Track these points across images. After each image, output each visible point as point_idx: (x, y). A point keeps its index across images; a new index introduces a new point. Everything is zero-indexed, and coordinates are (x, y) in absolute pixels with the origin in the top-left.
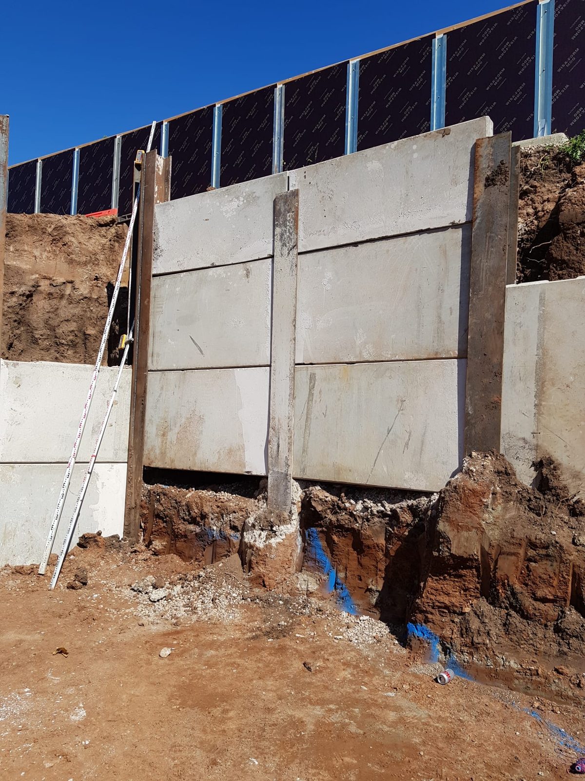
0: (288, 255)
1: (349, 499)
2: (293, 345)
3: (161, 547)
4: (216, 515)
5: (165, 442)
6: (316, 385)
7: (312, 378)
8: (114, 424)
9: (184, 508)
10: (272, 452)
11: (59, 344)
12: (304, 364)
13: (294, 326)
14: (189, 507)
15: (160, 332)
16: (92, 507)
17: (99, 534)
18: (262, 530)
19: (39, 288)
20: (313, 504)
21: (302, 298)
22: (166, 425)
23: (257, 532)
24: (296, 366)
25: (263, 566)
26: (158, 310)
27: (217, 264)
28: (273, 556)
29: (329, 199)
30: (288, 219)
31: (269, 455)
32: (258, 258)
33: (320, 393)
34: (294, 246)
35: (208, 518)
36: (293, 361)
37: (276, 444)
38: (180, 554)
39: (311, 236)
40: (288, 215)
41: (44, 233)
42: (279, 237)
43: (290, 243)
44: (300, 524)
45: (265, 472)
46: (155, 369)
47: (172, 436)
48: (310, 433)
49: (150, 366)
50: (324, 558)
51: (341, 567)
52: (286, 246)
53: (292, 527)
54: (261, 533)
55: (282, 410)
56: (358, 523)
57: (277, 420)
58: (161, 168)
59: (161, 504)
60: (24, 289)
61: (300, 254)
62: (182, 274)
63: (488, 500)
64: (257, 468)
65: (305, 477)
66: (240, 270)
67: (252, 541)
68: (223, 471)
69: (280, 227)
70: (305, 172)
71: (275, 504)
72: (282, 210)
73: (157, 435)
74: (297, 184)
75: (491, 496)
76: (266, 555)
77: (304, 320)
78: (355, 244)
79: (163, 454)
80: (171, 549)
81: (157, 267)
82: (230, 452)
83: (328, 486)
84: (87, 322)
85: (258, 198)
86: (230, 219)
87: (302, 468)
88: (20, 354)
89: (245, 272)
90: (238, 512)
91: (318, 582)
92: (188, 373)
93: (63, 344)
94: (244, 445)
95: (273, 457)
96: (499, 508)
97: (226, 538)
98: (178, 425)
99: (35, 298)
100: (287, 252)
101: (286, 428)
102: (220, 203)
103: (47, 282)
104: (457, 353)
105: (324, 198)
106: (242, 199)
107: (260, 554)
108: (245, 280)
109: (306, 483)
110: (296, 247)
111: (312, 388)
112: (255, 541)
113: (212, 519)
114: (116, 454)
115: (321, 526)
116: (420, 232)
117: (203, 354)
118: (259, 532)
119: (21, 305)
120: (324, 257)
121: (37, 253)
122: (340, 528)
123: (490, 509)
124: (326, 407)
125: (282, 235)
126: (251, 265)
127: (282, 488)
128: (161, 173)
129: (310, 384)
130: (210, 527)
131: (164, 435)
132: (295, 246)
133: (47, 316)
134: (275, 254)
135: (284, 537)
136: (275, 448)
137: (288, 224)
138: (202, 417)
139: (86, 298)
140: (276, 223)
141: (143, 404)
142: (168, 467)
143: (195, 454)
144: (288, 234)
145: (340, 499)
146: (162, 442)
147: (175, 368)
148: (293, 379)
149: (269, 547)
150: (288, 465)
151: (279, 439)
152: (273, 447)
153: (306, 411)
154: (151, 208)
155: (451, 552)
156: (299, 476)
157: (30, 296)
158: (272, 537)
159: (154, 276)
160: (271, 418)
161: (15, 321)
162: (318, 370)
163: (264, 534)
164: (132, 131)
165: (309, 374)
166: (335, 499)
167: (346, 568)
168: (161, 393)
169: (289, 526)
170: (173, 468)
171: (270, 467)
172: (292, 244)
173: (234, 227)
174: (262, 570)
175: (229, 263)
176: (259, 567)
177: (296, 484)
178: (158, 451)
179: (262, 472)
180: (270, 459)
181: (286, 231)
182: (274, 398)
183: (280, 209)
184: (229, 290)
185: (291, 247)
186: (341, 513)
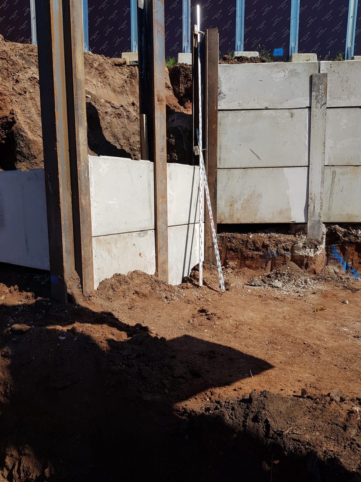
0: (321, 108)
1: (353, 229)
2: (323, 156)
3: (235, 265)
4: (274, 245)
5: (232, 209)
6: (336, 177)
7: (334, 173)
9: (251, 243)
10: (310, 211)
11: (133, 150)
12: (328, 166)
13: (325, 146)
14: (254, 242)
15: (226, 145)
16: (195, 248)
18: (311, 248)
20: (338, 233)
21: (328, 132)
22: (233, 200)
23: (308, 250)
24: (325, 167)
25: (314, 265)
26: (223, 132)
27: (270, 108)
28: (318, 260)
29: (346, 82)
30: (321, 88)
31: (309, 212)
32: (299, 107)
33: (339, 180)
34: (325, 104)
35: (269, 247)
36: (323, 164)
37: (313, 206)
38: (249, 267)
39: (334, 99)
40: (321, 86)
42: (314, 98)
43: (322, 102)
44: (326, 244)
45: (304, 221)
46: (223, 167)
47: (238, 206)
48: (333, 200)
49: (218, 166)
50: (339, 257)
51: (349, 260)
52: (319, 103)
53: (323, 246)
54: (311, 250)
55: (315, 189)
56: (359, 239)
57: (313, 194)
59: (233, 243)
61: (327, 108)
62: (242, 112)
64: (301, 219)
65: (330, 221)
66: (287, 113)
67: (306, 254)
68: (276, 222)
69: (316, 92)
70: (331, 65)
71: (312, 236)
72: (317, 83)
73: (226, 206)
74: (325, 70)
76: (316, 260)
77: (329, 143)
79: (231, 216)
80: (242, 265)
81: (221, 105)
82: (281, 212)
83: (341, 224)
85: (299, 73)
86: (278, 83)
87: (328, 217)
89: (290, 114)
90: (287, 242)
91: (339, 268)
92: (249, 170)
93: (135, 150)
94: (290, 208)
95: (311, 213)
97: (281, 255)
98: (242, 200)
100: (320, 106)
101: (319, 198)
102: (271, 72)
103: (109, 105)
105: (343, 80)
106: (287, 72)
107: (313, 259)
108: (290, 119)
109: (327, 224)
110: (326, 104)
111: (333, 178)
112: (308, 254)
113: (271, 247)
115: (339, 243)
117: (260, 159)
118: (309, 250)
120: (342, 111)
122: (350, 243)
124: (343, 187)
125: (316, 97)
126: (294, 111)
127: (316, 228)
129: (332, 176)
130: (271, 251)
131: (231, 205)
132: (325, 103)
133: (122, 130)
134: (312, 106)
135: (322, 250)
136: (313, 208)
137: (321, 91)
138: (260, 194)
139: (137, 118)
140: (312, 89)
141: (215, 188)
142: (235, 223)
143: (256, 214)
144: (321, 97)
145: (348, 229)
146: (231, 209)
147: (239, 167)
148: (323, 173)
149: (316, 256)
150: (320, 217)
151: (314, 204)
152: (311, 208)
153: (330, 189)
154: (215, 66)
156: (326, 221)
158: (317, 251)
159: (219, 110)
160: (309, 193)
162: (338, 170)
163: (312, 250)
165: (332, 171)
166: (346, 230)
167: (352, 260)
168: (228, 182)
170: (239, 223)
171: (309, 218)
172: (323, 102)
173: (282, 87)
174: (314, 267)
175: (278, 108)
176: (312, 265)
177: (324, 225)
178: (227, 215)
180: (309, 214)
181: (319, 95)
182: (311, 183)
183: (315, 82)
184: (278, 124)
185: (322, 104)
186: (350, 236)
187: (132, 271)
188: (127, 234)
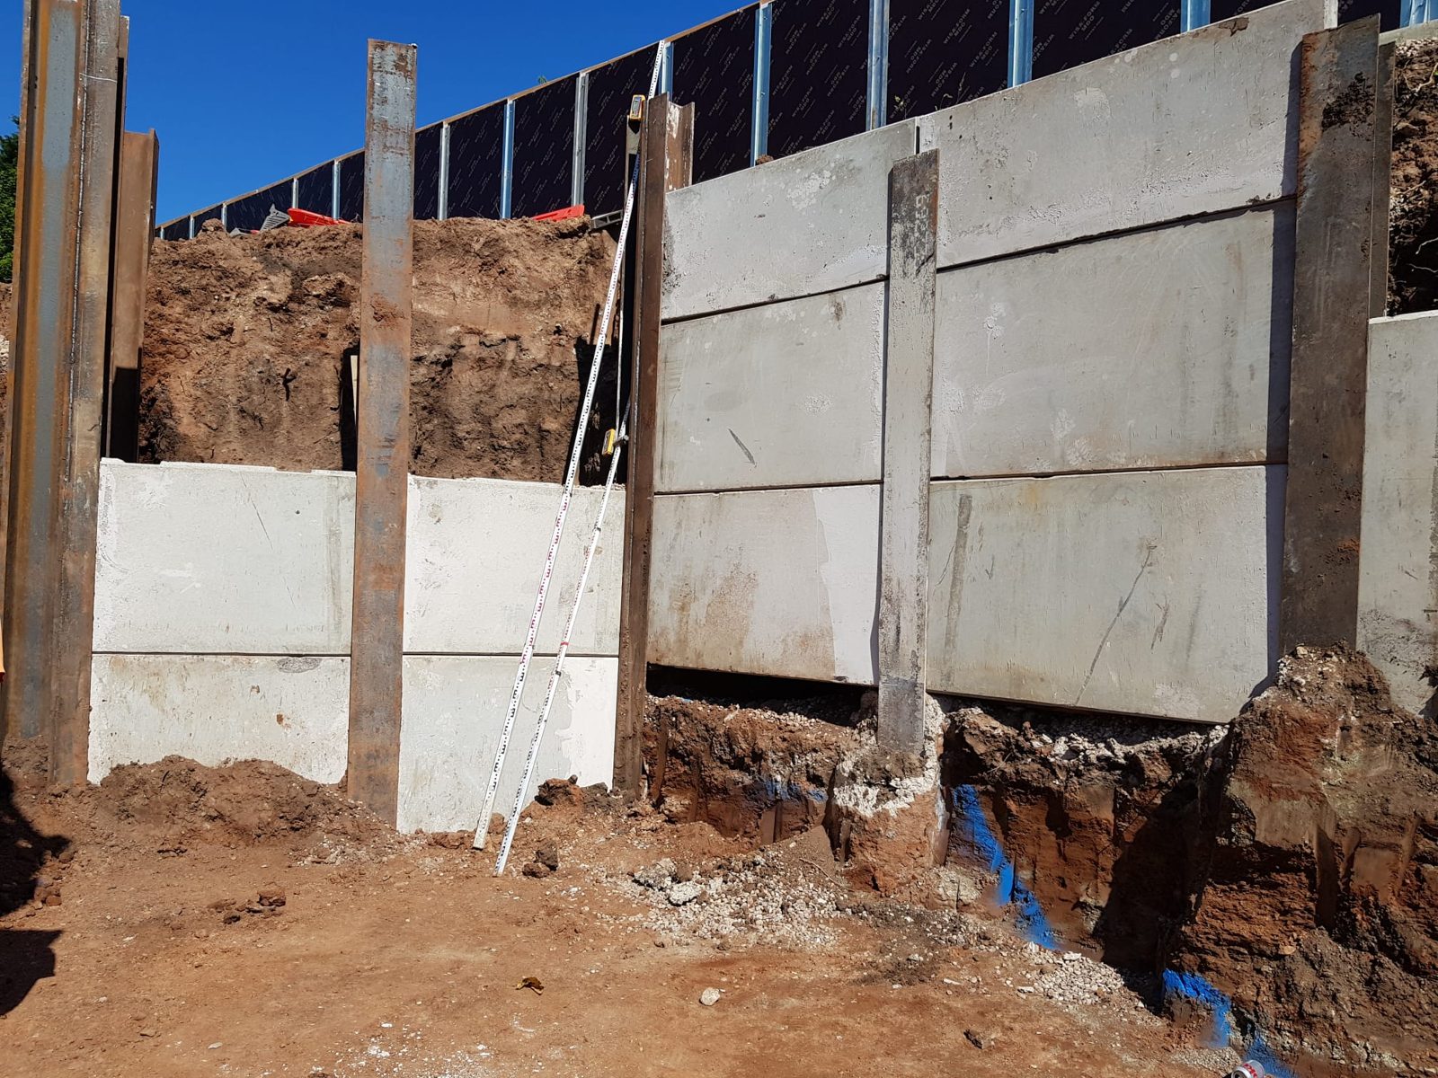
0: (917, 274)
1: (1039, 733)
2: (926, 443)
3: (680, 809)
4: (781, 754)
5: (685, 620)
6: (972, 518)
7: (965, 504)
8: (596, 588)
9: (722, 740)
10: (886, 643)
11: (497, 447)
12: (947, 478)
13: (929, 407)
14: (730, 738)
15: (676, 423)
16: (558, 732)
17: (573, 780)
18: (870, 784)
19: (462, 350)
20: (969, 740)
21: (947, 353)
22: (686, 590)
23: (860, 789)
24: (932, 483)
25: (873, 851)
26: (672, 384)
27: (780, 297)
28: (890, 834)
29: (999, 166)
30: (918, 205)
31: (881, 647)
32: (858, 282)
33: (979, 532)
34: (930, 257)
35: (766, 760)
36: (926, 473)
37: (894, 627)
38: (715, 822)
39: (963, 235)
40: (918, 198)
41: (468, 252)
42: (899, 242)
43: (922, 252)
44: (941, 778)
45: (872, 680)
46: (667, 490)
47: (698, 610)
48: (960, 609)
49: (658, 485)
50: (989, 842)
51: (1023, 860)
52: (913, 257)
53: (927, 782)
54: (867, 791)
55: (904, 565)
56: (1058, 778)
57: (894, 583)
58: (675, 125)
59: (680, 732)
60: (437, 352)
61: (940, 270)
62: (715, 318)
63: (1333, 740)
64: (858, 672)
65: (951, 690)
66: (825, 306)
67: (850, 805)
68: (792, 675)
69: (903, 222)
70: (951, 117)
71: (892, 739)
72: (906, 190)
73: (671, 608)
74: (934, 140)
75: (1338, 733)
76: (879, 831)
77: (948, 395)
78: (1052, 248)
79: (683, 642)
80: (699, 812)
81: (670, 306)
82: (805, 641)
83: (995, 707)
84: (545, 409)
85: (859, 170)
86: (804, 213)
87: (945, 673)
88: (433, 466)
89: (833, 309)
90: (821, 751)
91: (979, 886)
92: (726, 497)
93: (504, 448)
94: (831, 628)
95: (888, 651)
96: (1356, 757)
97: (799, 796)
98: (709, 591)
99: (456, 367)
100: (916, 268)
101: (914, 599)
102: (786, 184)
103: (475, 339)
104: (1265, 454)
105: (989, 162)
106: (827, 174)
107: (867, 827)
108: (832, 323)
109: (951, 702)
110: (932, 258)
111: (963, 523)
112: (857, 804)
113: (773, 762)
114: (599, 642)
115: (983, 782)
116: (1186, 220)
117: (753, 462)
118: (864, 788)
119: (433, 379)
120: (989, 274)
121: (457, 289)
122: (1023, 787)
123: (1337, 759)
124: (993, 559)
125: (905, 237)
126: (845, 295)
127: (906, 709)
128: (675, 136)
129: (960, 515)
130: (770, 776)
131: (683, 608)
132: (932, 256)
133: (476, 399)
134: (892, 273)
135: (911, 799)
136: (892, 634)
137: (917, 216)
138: (752, 576)
139: (541, 365)
140: (894, 215)
141: (645, 553)
142: (691, 666)
143: (741, 642)
144: (917, 235)
145: (1022, 732)
146: (681, 621)
147: (703, 488)
148: (927, 506)
149: (883, 817)
150: (916, 667)
151: (899, 618)
152: (888, 632)
153: (952, 566)
154: (659, 199)
155: (1256, 839)
156: (939, 688)
157: (447, 364)
158: (888, 799)
159: (665, 322)
160: (883, 578)
161: (424, 408)
162: (977, 491)
163: (873, 792)
164: (606, 63)
165: (959, 497)
166: (1012, 732)
167: (1034, 863)
168: (677, 534)
169: (920, 779)
170: (700, 667)
171: (883, 670)
172: (925, 253)
173: (812, 226)
174: (870, 859)
175: (803, 294)
176: (866, 853)
177: (933, 702)
178: (672, 637)
179: (868, 679)
180: (882, 655)
181: (913, 229)
182: (889, 542)
183: (901, 189)
184: (802, 344)
185: (923, 258)
186: (1023, 759)
187: (242, 758)
188: (230, 659)
